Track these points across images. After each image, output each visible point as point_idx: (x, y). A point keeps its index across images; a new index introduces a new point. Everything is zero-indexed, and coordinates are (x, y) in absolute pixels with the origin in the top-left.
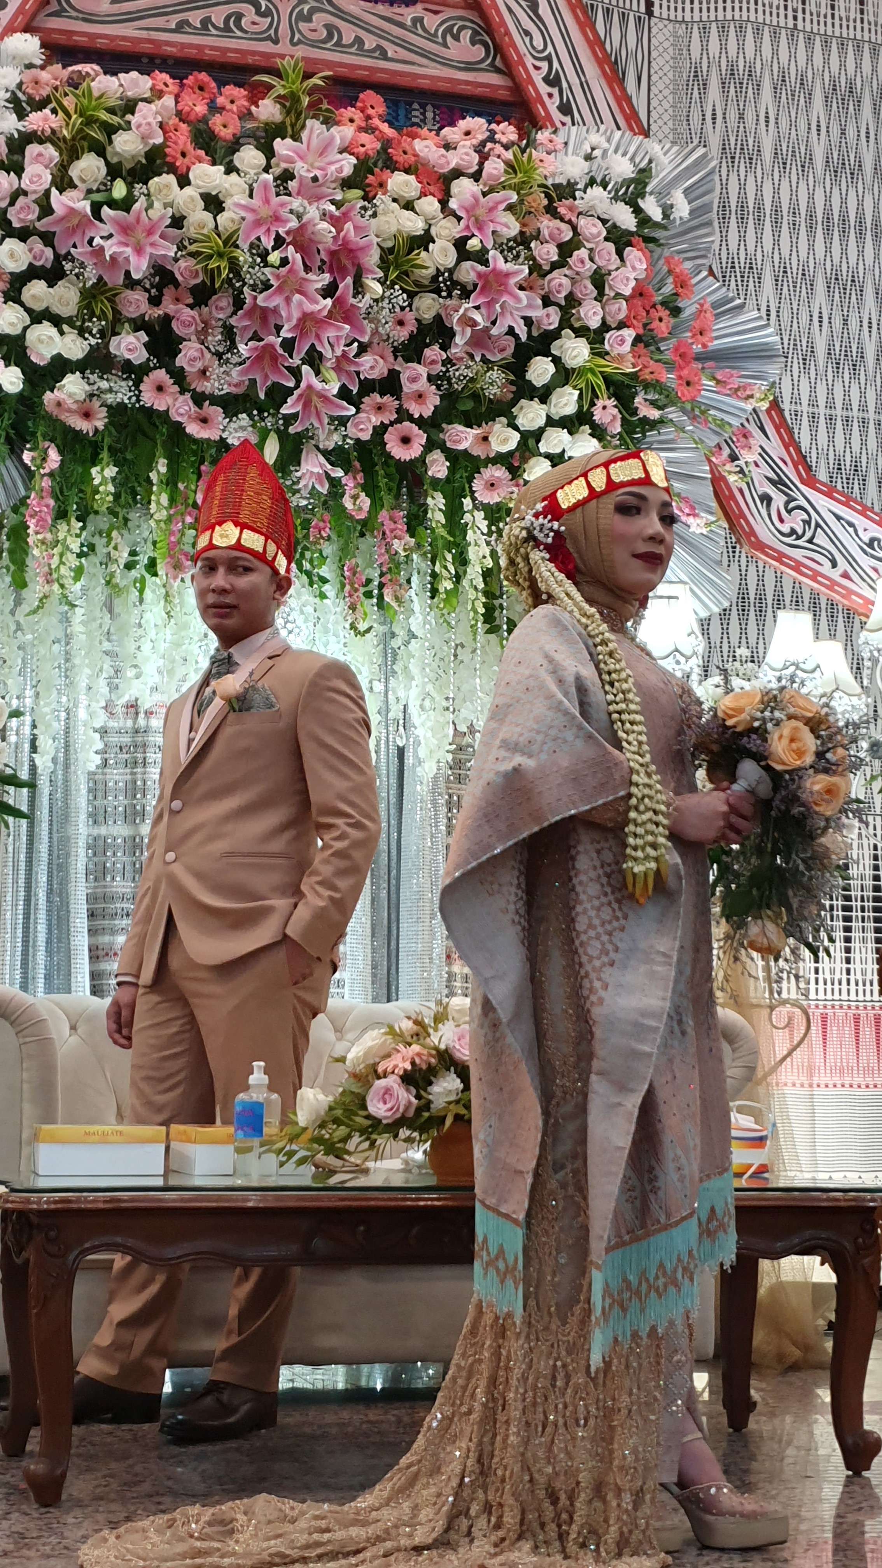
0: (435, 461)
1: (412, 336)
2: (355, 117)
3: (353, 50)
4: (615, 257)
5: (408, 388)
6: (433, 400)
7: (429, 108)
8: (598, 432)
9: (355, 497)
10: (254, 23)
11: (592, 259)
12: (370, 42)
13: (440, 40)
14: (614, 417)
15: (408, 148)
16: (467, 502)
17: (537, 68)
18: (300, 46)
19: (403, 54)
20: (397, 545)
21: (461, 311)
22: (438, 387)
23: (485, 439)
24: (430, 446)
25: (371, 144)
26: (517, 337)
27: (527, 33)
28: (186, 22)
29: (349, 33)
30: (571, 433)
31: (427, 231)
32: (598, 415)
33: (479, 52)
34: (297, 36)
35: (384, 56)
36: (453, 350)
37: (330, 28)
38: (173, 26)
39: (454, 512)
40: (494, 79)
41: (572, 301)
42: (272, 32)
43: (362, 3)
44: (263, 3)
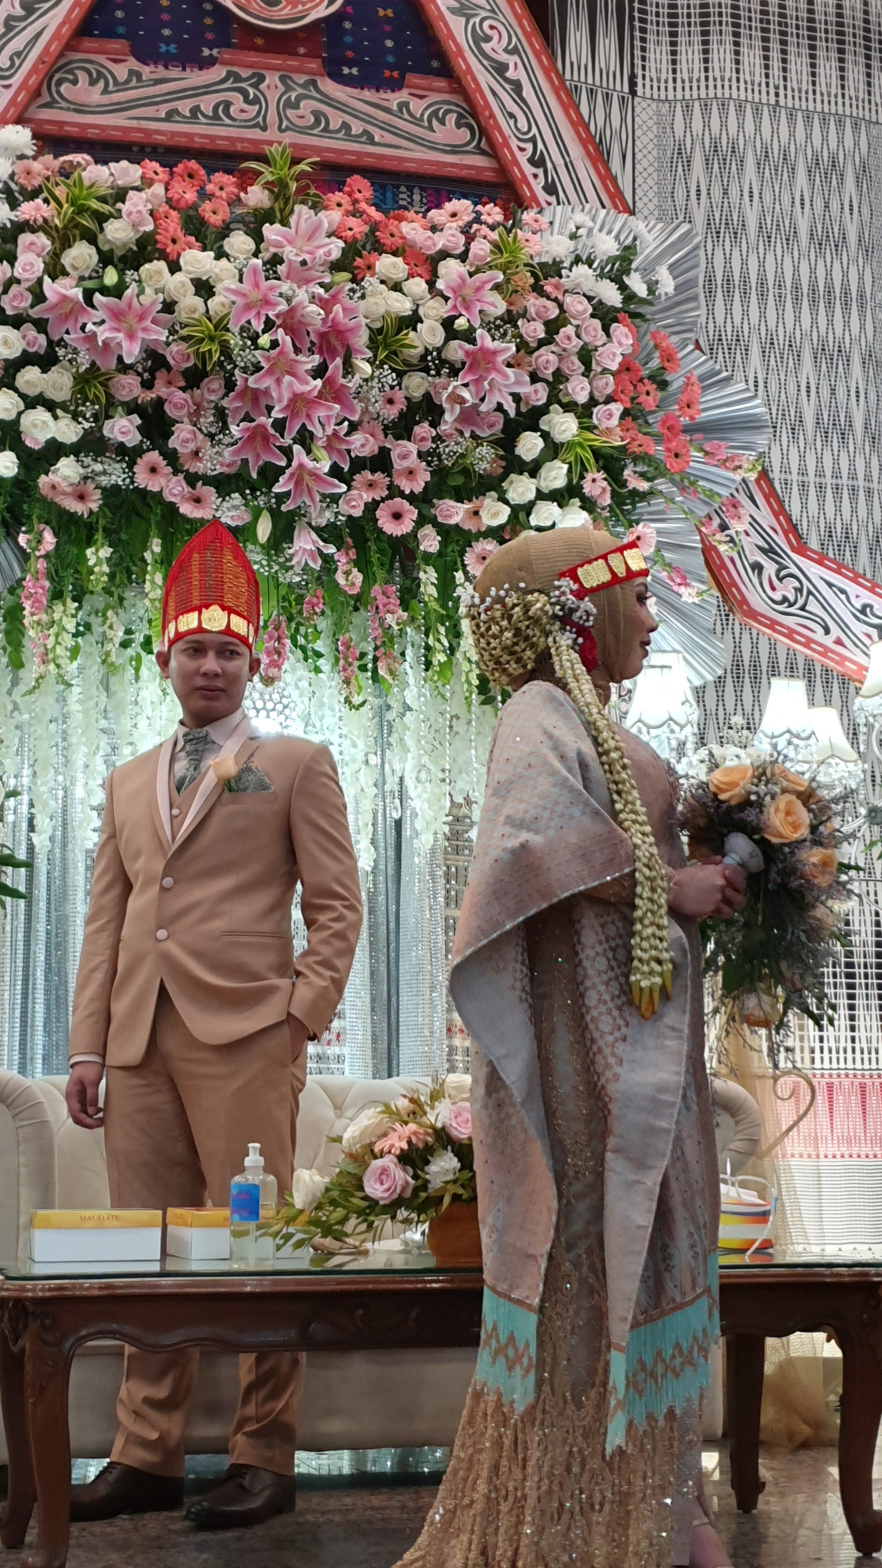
0: (426, 535)
1: (401, 413)
2: (343, 202)
3: (340, 135)
4: (601, 333)
5: (398, 464)
6: (424, 477)
7: (416, 190)
8: (588, 505)
9: (347, 573)
10: (242, 111)
11: (578, 336)
12: (357, 127)
13: (426, 124)
14: (604, 489)
15: (395, 231)
16: (459, 576)
17: (522, 150)
18: (288, 133)
19: (389, 138)
20: (390, 619)
21: (450, 389)
22: (429, 464)
23: (476, 513)
24: (421, 522)
25: (358, 227)
26: (505, 413)
27: (512, 116)
28: (176, 112)
29: (336, 119)
30: (561, 506)
31: (415, 312)
32: (588, 488)
33: (464, 134)
34: (285, 123)
35: (371, 141)
36: (443, 427)
37: (318, 115)
38: (163, 116)
39: (446, 586)
40: (480, 161)
41: (560, 377)
42: (260, 119)
43: (348, 89)
44: (251, 91)
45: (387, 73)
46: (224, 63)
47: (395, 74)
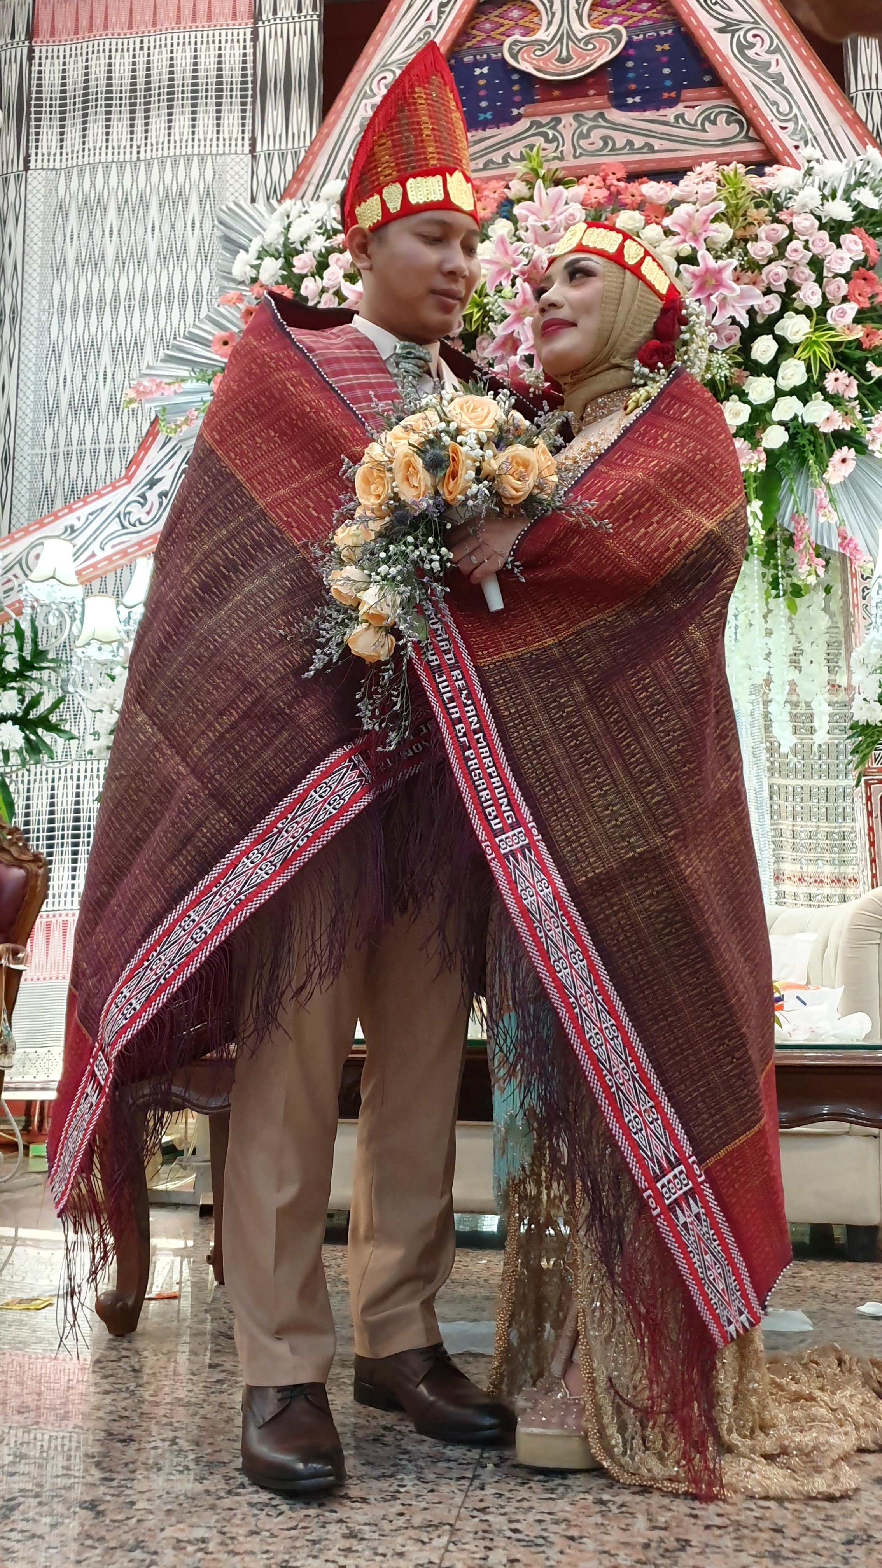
2: (595, 181)
3: (625, 151)
4: (830, 243)
8: (832, 398)
10: (543, 149)
11: (806, 249)
12: (639, 142)
13: (699, 127)
14: (849, 384)
15: (637, 193)
17: (784, 128)
18: (583, 158)
19: (668, 145)
25: (604, 196)
26: (740, 325)
27: (775, 103)
28: (492, 161)
29: (620, 139)
30: (802, 400)
32: (830, 385)
33: (736, 128)
34: (579, 151)
35: (652, 150)
37: (605, 139)
40: (748, 147)
41: (792, 287)
42: (558, 152)
43: (631, 114)
44: (551, 133)
45: (666, 95)
46: (528, 116)
47: (673, 94)
